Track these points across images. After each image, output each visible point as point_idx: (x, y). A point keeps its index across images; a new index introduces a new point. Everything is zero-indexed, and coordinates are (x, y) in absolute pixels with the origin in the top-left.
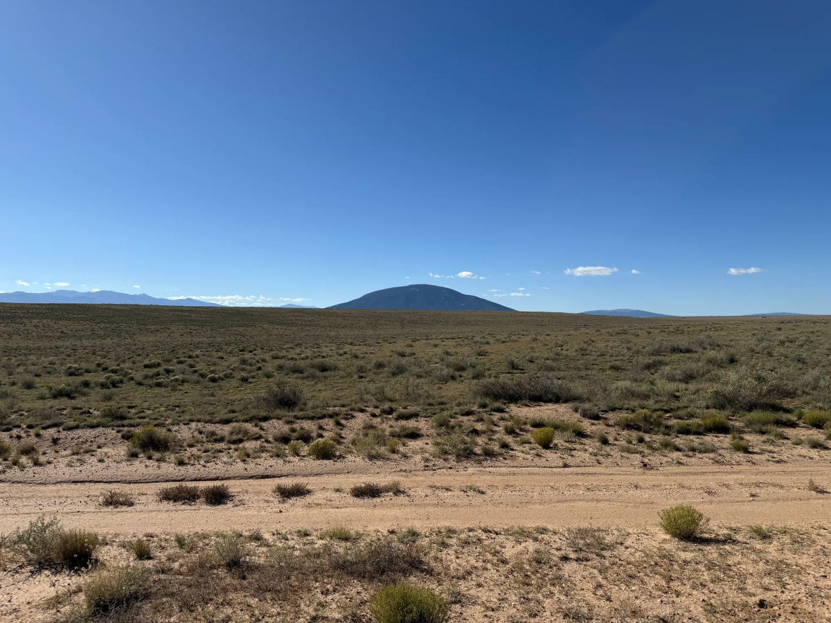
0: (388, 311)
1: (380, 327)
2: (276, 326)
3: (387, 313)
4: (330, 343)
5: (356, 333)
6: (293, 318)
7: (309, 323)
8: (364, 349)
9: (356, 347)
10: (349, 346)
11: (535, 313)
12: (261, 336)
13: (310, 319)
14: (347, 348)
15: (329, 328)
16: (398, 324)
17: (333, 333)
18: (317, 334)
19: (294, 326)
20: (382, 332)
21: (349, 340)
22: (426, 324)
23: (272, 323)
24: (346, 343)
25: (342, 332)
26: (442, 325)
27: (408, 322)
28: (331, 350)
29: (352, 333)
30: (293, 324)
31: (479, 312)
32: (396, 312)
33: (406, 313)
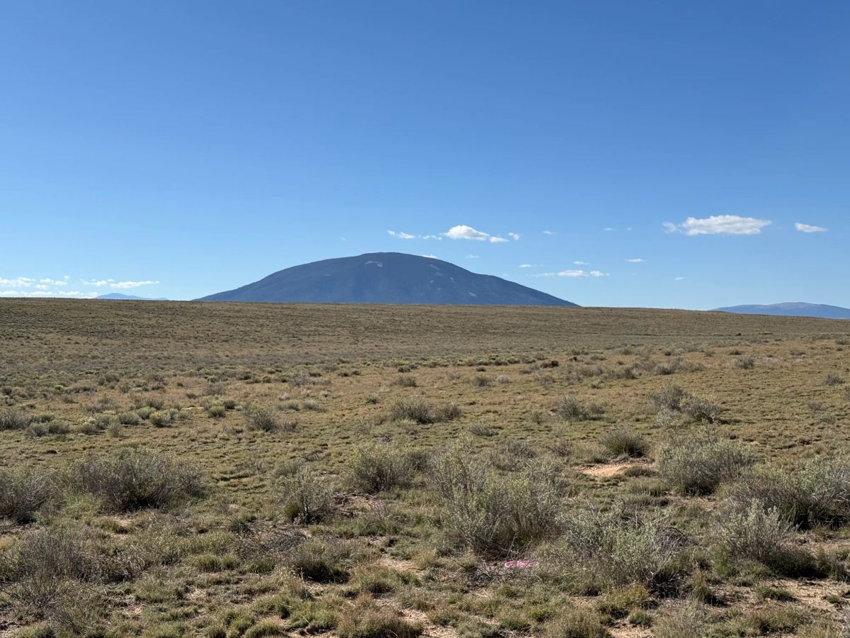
0: (320, 307)
1: (305, 339)
2: (74, 338)
3: (319, 310)
4: (191, 375)
5: (257, 351)
6: (116, 320)
7: (149, 332)
8: (283, 392)
9: (257, 386)
10: (239, 383)
11: (626, 309)
12: (36, 359)
13: (153, 322)
14: (235, 390)
15: (192, 341)
16: (345, 332)
17: (201, 353)
18: (166, 354)
19: (116, 338)
20: (313, 350)
21: (240, 369)
22: (406, 332)
23: (68, 331)
24: (234, 375)
25: (222, 352)
26: (440, 334)
27: (366, 329)
28: (191, 396)
29: (245, 352)
30: (113, 333)
31: (510, 309)
32: (338, 308)
33: (361, 311)
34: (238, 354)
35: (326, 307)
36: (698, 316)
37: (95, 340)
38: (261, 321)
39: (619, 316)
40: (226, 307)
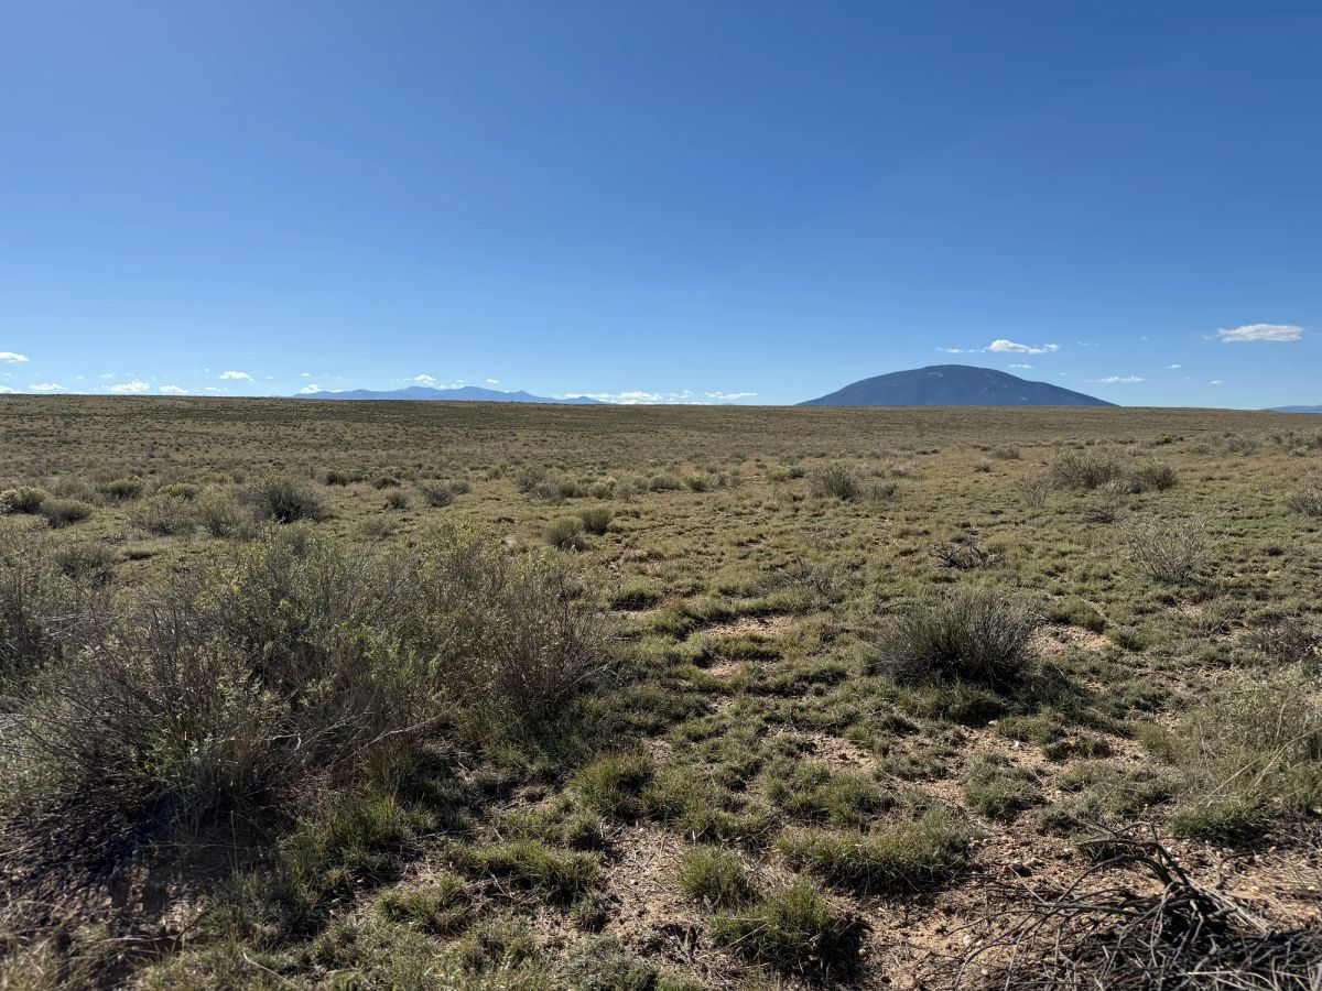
0: (889, 409)
1: (876, 433)
2: (691, 432)
3: (888, 411)
6: (724, 420)
7: (748, 428)
11: (1175, 409)
15: (781, 434)
19: (721, 432)
22: (967, 428)
26: (999, 429)
30: (721, 429)
31: (1062, 408)
32: (904, 409)
33: (924, 412)
34: (818, 444)
35: (893, 409)
36: (1249, 414)
37: (707, 434)
38: (839, 420)
39: (1169, 415)
40: (810, 410)
